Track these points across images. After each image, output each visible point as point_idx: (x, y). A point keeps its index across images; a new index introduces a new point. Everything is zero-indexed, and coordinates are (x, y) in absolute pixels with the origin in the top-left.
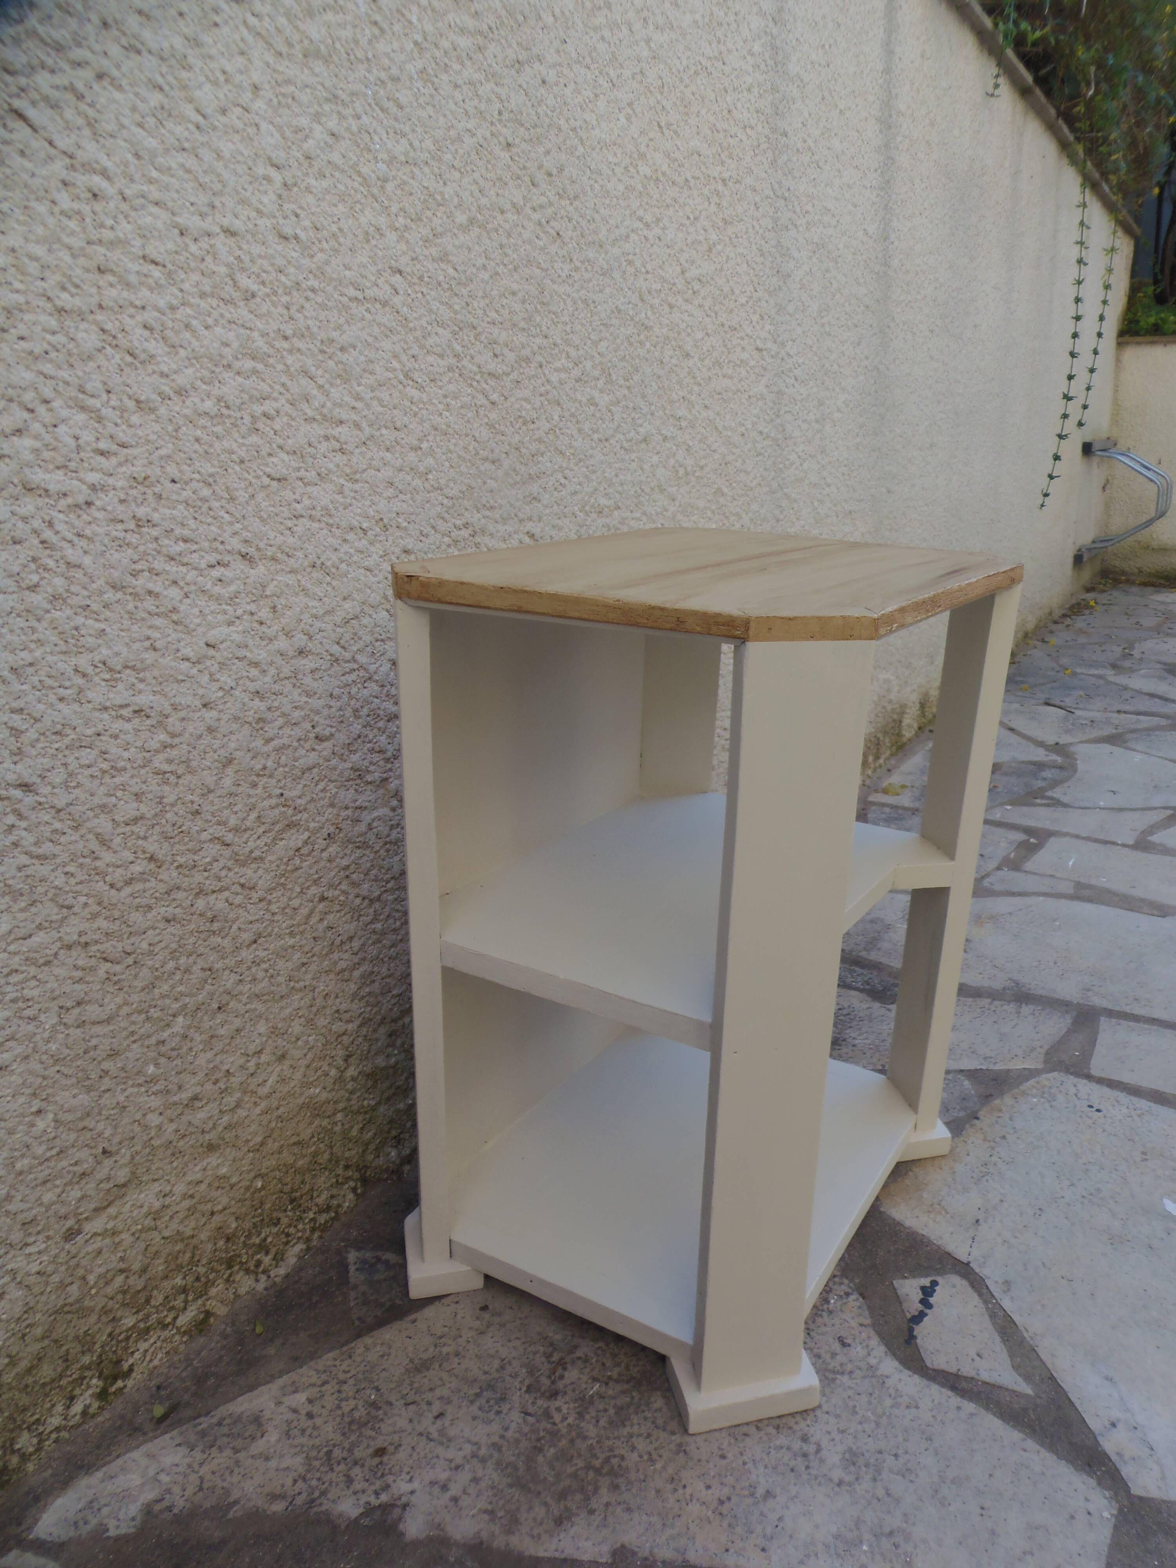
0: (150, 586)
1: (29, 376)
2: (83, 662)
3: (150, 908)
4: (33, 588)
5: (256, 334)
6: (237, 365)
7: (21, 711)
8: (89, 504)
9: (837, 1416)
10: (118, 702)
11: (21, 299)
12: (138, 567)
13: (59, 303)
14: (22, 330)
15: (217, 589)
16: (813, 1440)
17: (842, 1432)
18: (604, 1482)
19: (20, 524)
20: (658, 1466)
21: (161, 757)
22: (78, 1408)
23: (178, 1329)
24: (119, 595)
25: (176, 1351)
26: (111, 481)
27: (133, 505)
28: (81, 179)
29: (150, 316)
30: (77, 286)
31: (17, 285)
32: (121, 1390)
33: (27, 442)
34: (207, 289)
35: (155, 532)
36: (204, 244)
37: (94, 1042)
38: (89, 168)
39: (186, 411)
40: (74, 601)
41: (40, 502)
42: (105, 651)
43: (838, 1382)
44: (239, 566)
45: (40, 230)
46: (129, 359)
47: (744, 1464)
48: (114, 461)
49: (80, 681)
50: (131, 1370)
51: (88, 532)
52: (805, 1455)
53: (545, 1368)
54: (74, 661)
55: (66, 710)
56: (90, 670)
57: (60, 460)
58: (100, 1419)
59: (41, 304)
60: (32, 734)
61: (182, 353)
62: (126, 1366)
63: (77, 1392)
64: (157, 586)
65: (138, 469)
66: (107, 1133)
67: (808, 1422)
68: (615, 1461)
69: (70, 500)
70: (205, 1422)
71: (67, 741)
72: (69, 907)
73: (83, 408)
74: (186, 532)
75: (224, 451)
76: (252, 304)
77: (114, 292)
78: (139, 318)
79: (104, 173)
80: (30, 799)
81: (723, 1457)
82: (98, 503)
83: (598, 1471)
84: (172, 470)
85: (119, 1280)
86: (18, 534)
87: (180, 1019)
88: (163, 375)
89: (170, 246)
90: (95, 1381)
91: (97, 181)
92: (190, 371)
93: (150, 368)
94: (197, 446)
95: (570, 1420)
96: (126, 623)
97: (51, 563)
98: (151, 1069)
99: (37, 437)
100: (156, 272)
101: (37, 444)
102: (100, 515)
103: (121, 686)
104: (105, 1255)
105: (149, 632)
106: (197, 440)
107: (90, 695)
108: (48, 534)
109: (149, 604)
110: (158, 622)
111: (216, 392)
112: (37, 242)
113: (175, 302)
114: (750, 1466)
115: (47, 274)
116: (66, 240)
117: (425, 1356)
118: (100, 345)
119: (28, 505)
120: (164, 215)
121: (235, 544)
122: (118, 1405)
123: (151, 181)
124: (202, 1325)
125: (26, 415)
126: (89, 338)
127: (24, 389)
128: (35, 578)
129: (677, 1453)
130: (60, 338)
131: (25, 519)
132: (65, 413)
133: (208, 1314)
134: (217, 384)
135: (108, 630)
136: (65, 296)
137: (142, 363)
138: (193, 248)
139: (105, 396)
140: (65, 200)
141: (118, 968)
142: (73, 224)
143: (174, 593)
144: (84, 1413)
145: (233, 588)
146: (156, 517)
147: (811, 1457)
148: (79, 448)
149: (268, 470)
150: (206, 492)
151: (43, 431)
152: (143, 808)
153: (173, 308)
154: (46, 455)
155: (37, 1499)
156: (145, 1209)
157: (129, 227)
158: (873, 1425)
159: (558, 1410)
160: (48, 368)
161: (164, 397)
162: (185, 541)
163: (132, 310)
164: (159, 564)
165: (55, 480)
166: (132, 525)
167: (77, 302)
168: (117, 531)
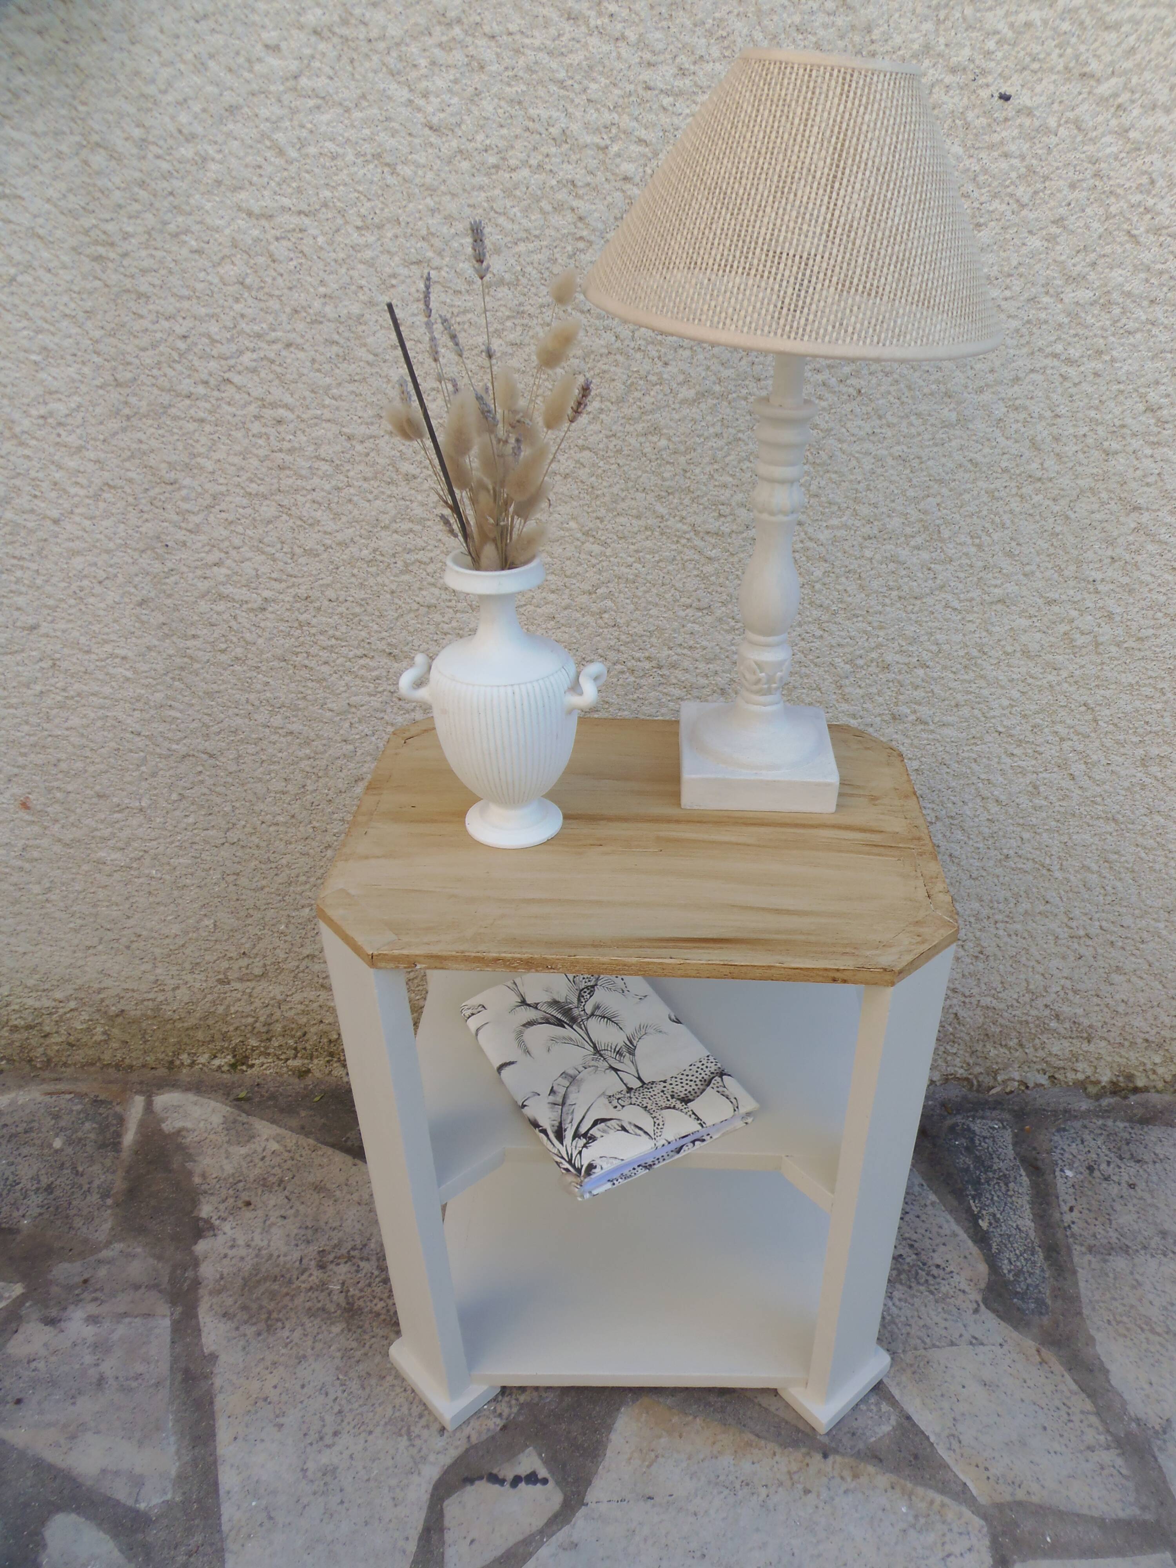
0: (306, 662)
1: (225, 533)
2: (252, 697)
3: (290, 843)
4: (223, 651)
5: (415, 505)
6: (394, 526)
7: (210, 715)
8: (264, 609)
9: (365, 1449)
10: (275, 724)
11: (223, 489)
12: (298, 650)
13: (248, 490)
14: (223, 506)
15: (363, 672)
16: (336, 1438)
17: (351, 1457)
18: (262, 1326)
19: (215, 616)
20: (283, 1351)
21: (306, 762)
22: (216, 1062)
23: (287, 1066)
24: (283, 664)
25: (281, 1076)
26: (281, 597)
27: (296, 613)
28: (268, 413)
29: (318, 495)
30: (263, 480)
31: (222, 481)
32: (243, 1071)
33: (224, 571)
34: (369, 475)
35: (313, 631)
36: (369, 444)
37: (244, 897)
38: (274, 405)
39: (345, 557)
40: (249, 662)
41: (229, 605)
42: (268, 695)
43: (399, 1439)
44: (385, 660)
45: (237, 448)
46: (299, 523)
47: (301, 1402)
48: (284, 585)
49: (250, 708)
50: (252, 1066)
51: (262, 624)
52: (321, 1439)
53: (344, 1251)
54: (247, 696)
55: (239, 721)
56: (257, 703)
57: (244, 582)
58: (225, 1076)
59: (237, 491)
60: (216, 728)
61: (344, 519)
62: (250, 1062)
63: (219, 1055)
64: (312, 664)
65: (302, 591)
66: (247, 946)
67: (352, 1431)
68: (279, 1324)
69: (250, 606)
70: (244, 1118)
71: (238, 738)
72: (234, 824)
73: (263, 553)
74: (338, 634)
75: (377, 584)
76: (413, 484)
77: (290, 481)
78: (309, 497)
79: (286, 406)
80: (212, 761)
81: (303, 1386)
82: (270, 609)
83: (269, 1318)
84: (331, 594)
85: (250, 1020)
86: (213, 620)
87: (307, 910)
88: (325, 533)
89: (338, 448)
90: (229, 1057)
91: (282, 412)
92: (351, 530)
93: (317, 528)
94: (353, 580)
95: (303, 1286)
96: (286, 681)
97: (235, 639)
98: (282, 927)
99: (229, 568)
100: (325, 467)
101: (229, 572)
102: (272, 616)
103: (279, 716)
104: (242, 1003)
105: (303, 690)
106: (353, 575)
107: (256, 716)
108: (233, 623)
109: (304, 673)
110: (310, 684)
111: (372, 545)
112: (236, 455)
113: (340, 485)
114: (300, 1406)
115: (241, 473)
116: (255, 452)
117: (328, 1186)
118: (277, 514)
119: (221, 606)
120: (335, 429)
121: (381, 645)
122: (236, 1077)
123: (324, 406)
124: (303, 1073)
125: (223, 555)
126: (268, 510)
127: (222, 541)
128: (223, 646)
129: (297, 1358)
130: (249, 511)
131: (218, 613)
132: (250, 555)
133: (309, 1071)
134: (374, 539)
135: (272, 683)
136: (254, 485)
137: (310, 525)
138: (359, 448)
139: (279, 546)
140: (256, 427)
141: (263, 866)
142: (261, 442)
143: (325, 669)
144: (220, 1067)
145: (375, 673)
146: (314, 621)
147: (321, 1443)
148: (257, 576)
149: (417, 599)
150: (358, 610)
151: (234, 565)
152: (290, 787)
153: (338, 489)
154: (235, 578)
155: (173, 1086)
156: (272, 995)
157: (305, 438)
158: (366, 1477)
159: (311, 1275)
160: (240, 529)
161: (327, 548)
162: (337, 639)
163: (305, 492)
164: (314, 650)
165: (241, 593)
166: (296, 624)
167: (262, 489)
168: (283, 627)
